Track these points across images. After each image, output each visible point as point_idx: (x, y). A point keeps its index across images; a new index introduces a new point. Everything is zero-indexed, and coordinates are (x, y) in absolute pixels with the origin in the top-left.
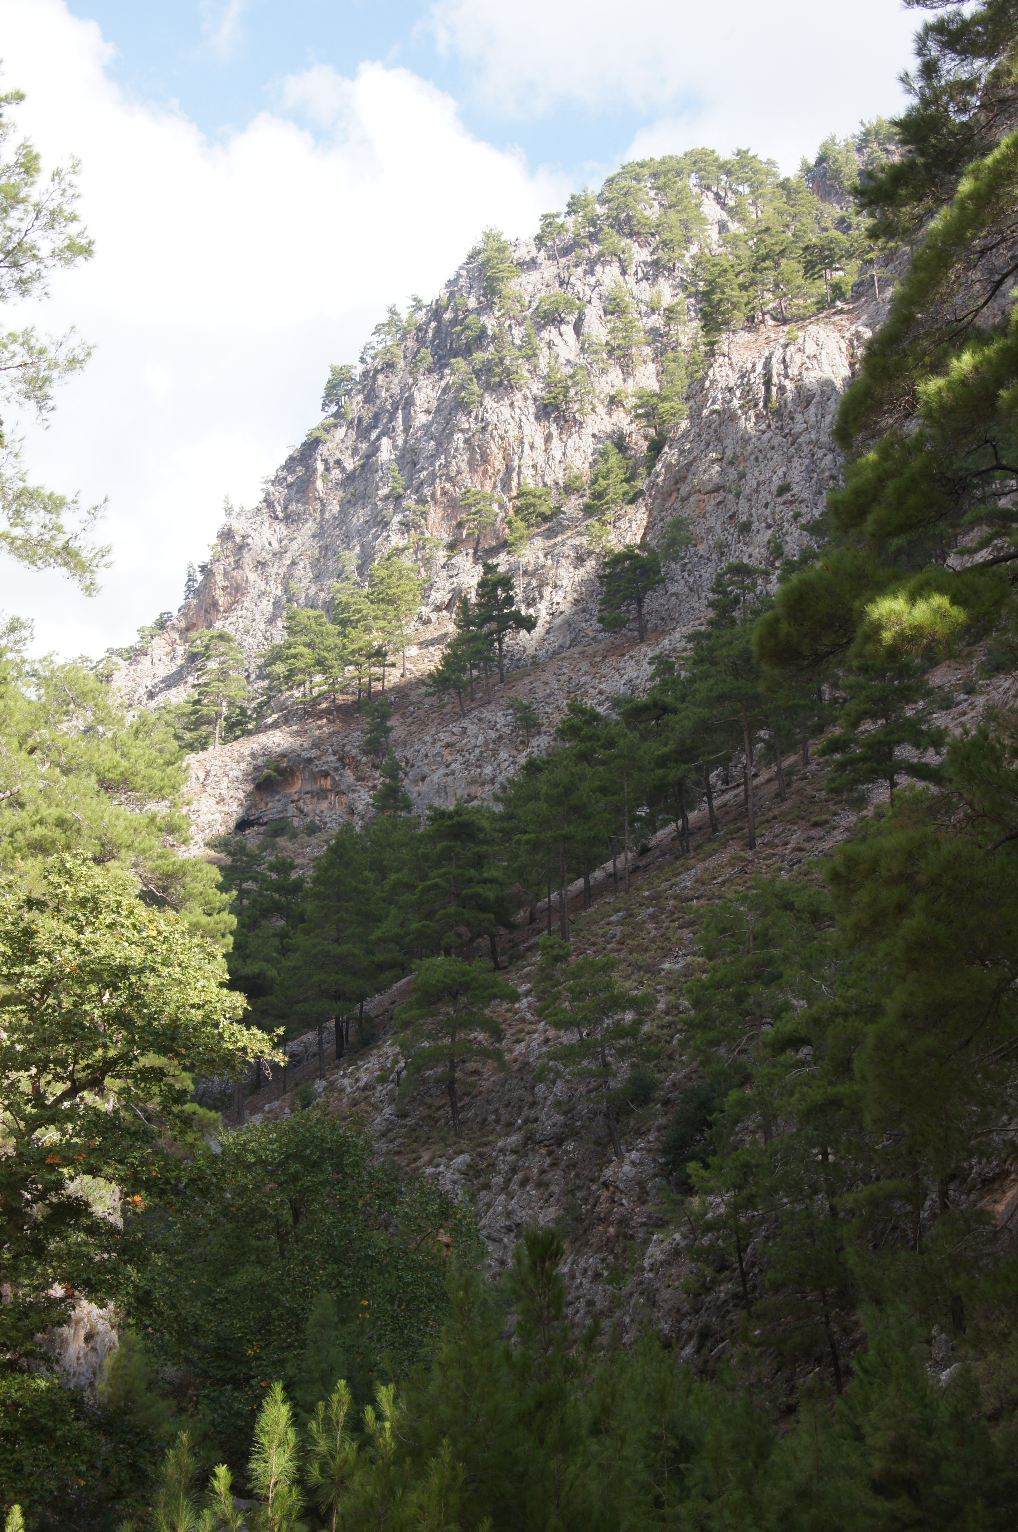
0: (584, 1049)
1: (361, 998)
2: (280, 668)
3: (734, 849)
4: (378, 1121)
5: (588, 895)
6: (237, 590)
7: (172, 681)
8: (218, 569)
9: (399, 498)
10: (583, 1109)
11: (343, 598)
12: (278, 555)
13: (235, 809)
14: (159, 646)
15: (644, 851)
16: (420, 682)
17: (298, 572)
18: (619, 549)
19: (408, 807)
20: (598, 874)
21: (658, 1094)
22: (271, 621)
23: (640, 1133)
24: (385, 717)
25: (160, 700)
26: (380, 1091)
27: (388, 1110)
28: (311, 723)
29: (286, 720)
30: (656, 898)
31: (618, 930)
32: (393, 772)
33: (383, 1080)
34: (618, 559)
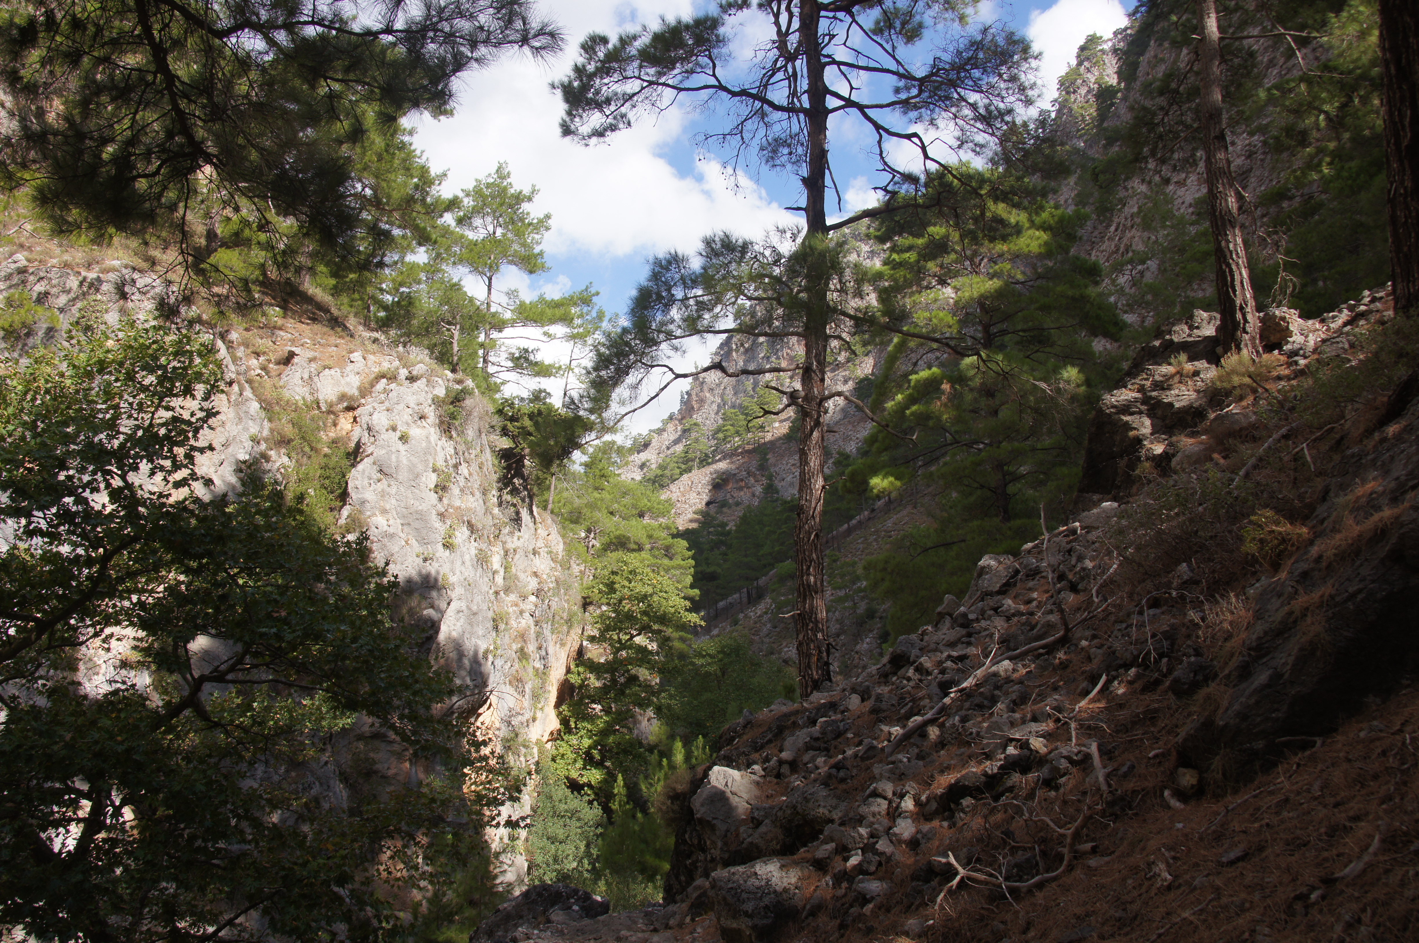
0: (846, 598)
1: (757, 579)
2: (721, 435)
3: (909, 509)
4: (765, 630)
5: (849, 531)
6: (702, 401)
7: (676, 442)
8: (694, 393)
9: (768, 358)
10: (847, 622)
11: (746, 404)
12: (718, 385)
13: (705, 498)
14: (670, 427)
15: (873, 510)
16: (780, 438)
17: (727, 392)
18: (862, 376)
19: (777, 492)
20: (854, 522)
21: (878, 615)
22: (717, 413)
23: (871, 631)
24: (766, 454)
25: (672, 450)
26: (765, 618)
27: (769, 626)
28: (735, 459)
29: (724, 458)
30: (877, 531)
31: (861, 546)
32: (770, 478)
33: (766, 613)
34: (862, 381)
